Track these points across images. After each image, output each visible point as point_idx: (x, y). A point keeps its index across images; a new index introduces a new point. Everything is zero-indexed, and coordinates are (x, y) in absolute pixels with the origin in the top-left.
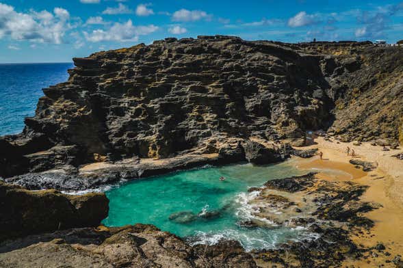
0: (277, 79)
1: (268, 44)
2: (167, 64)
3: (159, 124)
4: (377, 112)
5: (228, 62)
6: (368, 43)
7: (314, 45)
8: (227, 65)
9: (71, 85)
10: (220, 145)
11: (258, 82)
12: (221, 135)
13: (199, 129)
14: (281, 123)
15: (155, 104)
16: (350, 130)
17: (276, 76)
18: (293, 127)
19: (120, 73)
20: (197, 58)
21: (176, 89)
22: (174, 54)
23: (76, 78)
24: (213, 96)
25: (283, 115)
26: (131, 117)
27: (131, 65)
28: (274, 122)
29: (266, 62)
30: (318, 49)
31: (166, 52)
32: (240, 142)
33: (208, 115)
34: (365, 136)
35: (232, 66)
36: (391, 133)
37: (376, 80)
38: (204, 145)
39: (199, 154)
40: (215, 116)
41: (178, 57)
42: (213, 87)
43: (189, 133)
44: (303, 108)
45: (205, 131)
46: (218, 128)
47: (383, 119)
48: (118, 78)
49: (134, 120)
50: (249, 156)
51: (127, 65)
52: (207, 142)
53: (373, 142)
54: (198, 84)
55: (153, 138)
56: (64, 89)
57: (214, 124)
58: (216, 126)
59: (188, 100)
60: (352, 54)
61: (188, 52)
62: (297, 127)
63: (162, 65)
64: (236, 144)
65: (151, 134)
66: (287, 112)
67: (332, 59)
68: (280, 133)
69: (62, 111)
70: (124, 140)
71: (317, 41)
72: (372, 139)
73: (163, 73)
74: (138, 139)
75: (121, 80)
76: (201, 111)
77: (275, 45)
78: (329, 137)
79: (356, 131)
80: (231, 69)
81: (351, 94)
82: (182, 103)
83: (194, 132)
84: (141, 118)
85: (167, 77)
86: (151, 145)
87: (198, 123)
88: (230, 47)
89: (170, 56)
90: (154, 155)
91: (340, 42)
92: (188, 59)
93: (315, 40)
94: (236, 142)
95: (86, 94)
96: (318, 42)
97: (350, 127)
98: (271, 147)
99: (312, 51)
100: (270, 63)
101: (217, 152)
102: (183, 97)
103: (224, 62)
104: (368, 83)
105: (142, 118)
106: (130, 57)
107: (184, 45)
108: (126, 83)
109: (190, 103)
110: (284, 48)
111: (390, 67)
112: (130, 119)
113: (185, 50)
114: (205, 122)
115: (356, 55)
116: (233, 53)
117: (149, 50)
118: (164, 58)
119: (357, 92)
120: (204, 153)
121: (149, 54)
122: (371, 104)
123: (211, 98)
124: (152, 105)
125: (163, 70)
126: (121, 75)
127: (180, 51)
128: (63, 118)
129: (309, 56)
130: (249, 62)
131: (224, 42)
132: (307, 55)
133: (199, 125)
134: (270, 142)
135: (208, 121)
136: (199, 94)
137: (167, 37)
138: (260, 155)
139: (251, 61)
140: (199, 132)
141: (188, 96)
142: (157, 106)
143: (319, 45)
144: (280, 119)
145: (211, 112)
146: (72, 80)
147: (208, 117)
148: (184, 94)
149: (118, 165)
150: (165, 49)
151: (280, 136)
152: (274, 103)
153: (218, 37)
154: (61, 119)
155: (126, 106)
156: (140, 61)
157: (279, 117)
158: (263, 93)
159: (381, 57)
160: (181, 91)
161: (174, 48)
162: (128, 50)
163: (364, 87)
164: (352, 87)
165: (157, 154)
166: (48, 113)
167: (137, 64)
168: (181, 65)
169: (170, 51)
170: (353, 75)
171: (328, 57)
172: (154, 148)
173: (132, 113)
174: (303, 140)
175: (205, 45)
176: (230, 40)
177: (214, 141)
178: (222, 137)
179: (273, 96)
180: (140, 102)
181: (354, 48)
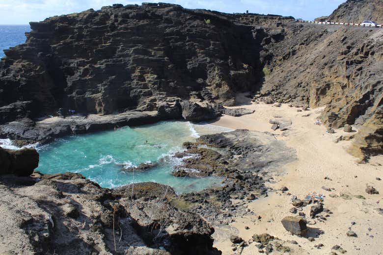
0: (214, 44)
1: (206, 13)
2: (113, 28)
3: (104, 83)
4: (295, 78)
5: (170, 27)
6: (291, 18)
7: (247, 16)
8: (168, 30)
9: (28, 47)
10: (160, 104)
11: (196, 47)
12: (161, 94)
13: (141, 88)
14: (215, 85)
15: (101, 65)
16: (273, 93)
17: (212, 42)
18: (225, 88)
19: (70, 36)
20: (141, 23)
21: (121, 51)
22: (120, 19)
23: (31, 41)
24: (155, 58)
25: (217, 78)
26: (80, 76)
27: (80, 29)
28: (209, 84)
29: (203, 29)
30: (250, 20)
31: (113, 17)
32: (178, 101)
33: (149, 75)
34: (285, 98)
35: (172, 31)
36: (304, 96)
37: (295, 51)
38: (145, 103)
39: (140, 111)
40: (156, 76)
41: (123, 22)
42: (154, 50)
43: (132, 91)
44: (235, 72)
45: (146, 90)
46: (158, 88)
47: (299, 85)
48: (68, 40)
49: (83, 79)
50: (185, 114)
51: (77, 28)
52: (147, 100)
53: (290, 104)
54: (140, 46)
55: (99, 95)
56: (21, 50)
57: (154, 84)
58: (156, 86)
59: (131, 62)
60: (278, 26)
61: (133, 18)
62: (228, 89)
63: (109, 29)
64: (175, 103)
65: (98, 92)
66: (221, 74)
67: (261, 30)
68: (214, 94)
69: (20, 70)
70: (74, 97)
71: (249, 12)
72: (289, 101)
73: (110, 36)
74: (86, 97)
75: (71, 42)
76: (143, 72)
77: (212, 14)
78: (256, 99)
79: (277, 94)
80: (172, 33)
81: (275, 62)
82: (126, 64)
83: (136, 91)
84: (88, 77)
85: (113, 40)
86: (98, 102)
87: (140, 83)
88: (172, 13)
89: (116, 21)
90: (100, 111)
91: (269, 15)
92: (132, 23)
93: (247, 11)
94: (174, 101)
95: (41, 55)
96: (250, 14)
97: (273, 90)
98: (205, 106)
99: (245, 21)
100: (208, 29)
101: (157, 110)
102: (127, 58)
103: (166, 27)
104: (290, 53)
105: (90, 77)
106: (80, 21)
107: (130, 11)
108: (76, 45)
109: (133, 64)
110: (220, 17)
111: (307, 40)
112: (79, 78)
113: (130, 16)
114: (147, 82)
115: (281, 27)
116: (174, 19)
117: (98, 15)
118: (110, 22)
119: (280, 60)
120: (144, 111)
121: (97, 18)
122: (291, 71)
123: (152, 60)
124: (99, 66)
125: (109, 34)
126: (71, 38)
127: (126, 16)
128: (21, 76)
129: (242, 26)
130: (188, 28)
131: (166, 9)
132: (240, 24)
133: (141, 84)
134: (204, 102)
135: (150, 81)
136: (141, 57)
137: (114, 4)
138: (195, 113)
139: (191, 27)
140: (141, 92)
141: (131, 58)
142: (103, 66)
143: (251, 17)
144: (214, 81)
145: (151, 73)
146: (29, 42)
147: (150, 77)
148: (128, 55)
149: (69, 119)
150: (112, 14)
151: (213, 96)
152: (209, 66)
153: (161, 4)
154: (19, 77)
155: (76, 66)
156: (89, 25)
157: (213, 79)
158: (201, 57)
159: (300, 31)
160: (125, 52)
161: (120, 14)
162: (78, 14)
163: (286, 56)
164: (277, 56)
165: (103, 110)
166: (8, 72)
167: (86, 27)
168: (126, 28)
169: (116, 16)
170: (278, 45)
171: (259, 28)
172: (100, 105)
173: (80, 72)
174: (233, 100)
175: (149, 11)
176: (171, 7)
177: (155, 100)
178: (161, 96)
179: (208, 60)
180: (88, 63)
181: (279, 22)
